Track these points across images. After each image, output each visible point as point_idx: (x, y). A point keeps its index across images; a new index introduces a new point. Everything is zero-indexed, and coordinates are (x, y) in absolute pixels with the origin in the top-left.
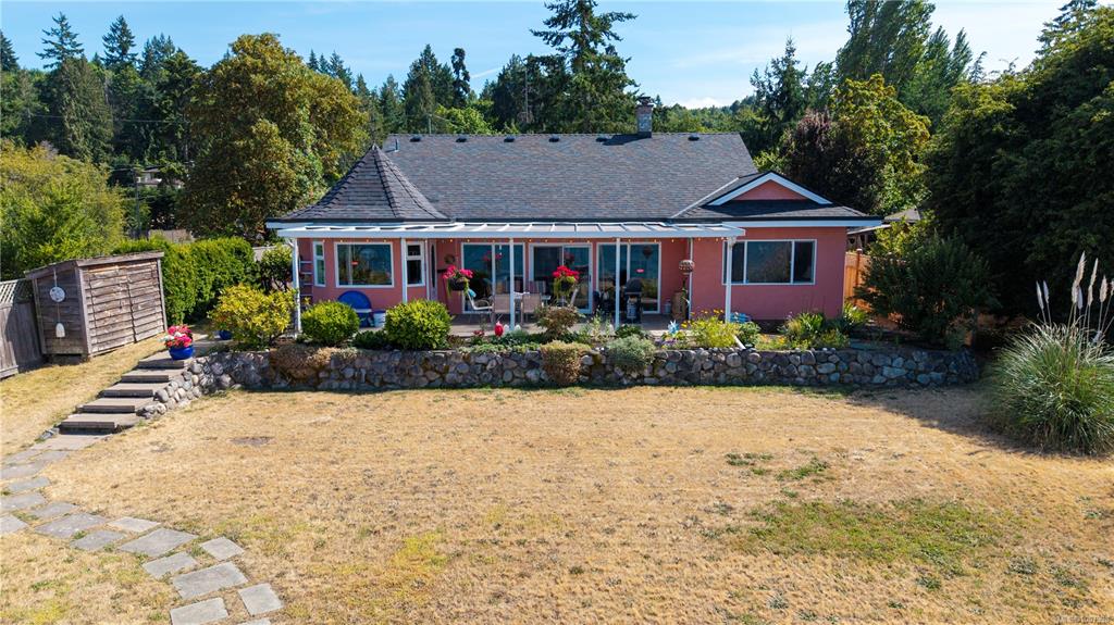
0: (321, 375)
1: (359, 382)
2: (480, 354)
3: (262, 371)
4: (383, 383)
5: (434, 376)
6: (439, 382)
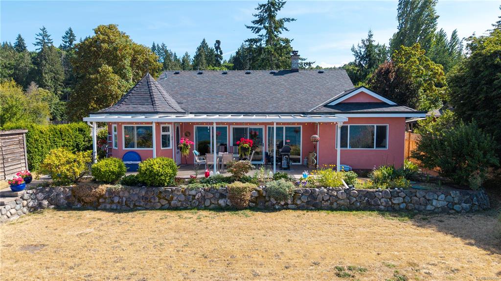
0: (101, 200)
1: (122, 205)
2: (192, 189)
3: (67, 198)
4: (135, 205)
5: (164, 202)
6: (167, 206)
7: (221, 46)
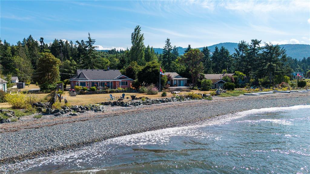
0: (85, 93)
3: (80, 93)
4: (91, 94)
6: (96, 93)
7: (43, 41)
